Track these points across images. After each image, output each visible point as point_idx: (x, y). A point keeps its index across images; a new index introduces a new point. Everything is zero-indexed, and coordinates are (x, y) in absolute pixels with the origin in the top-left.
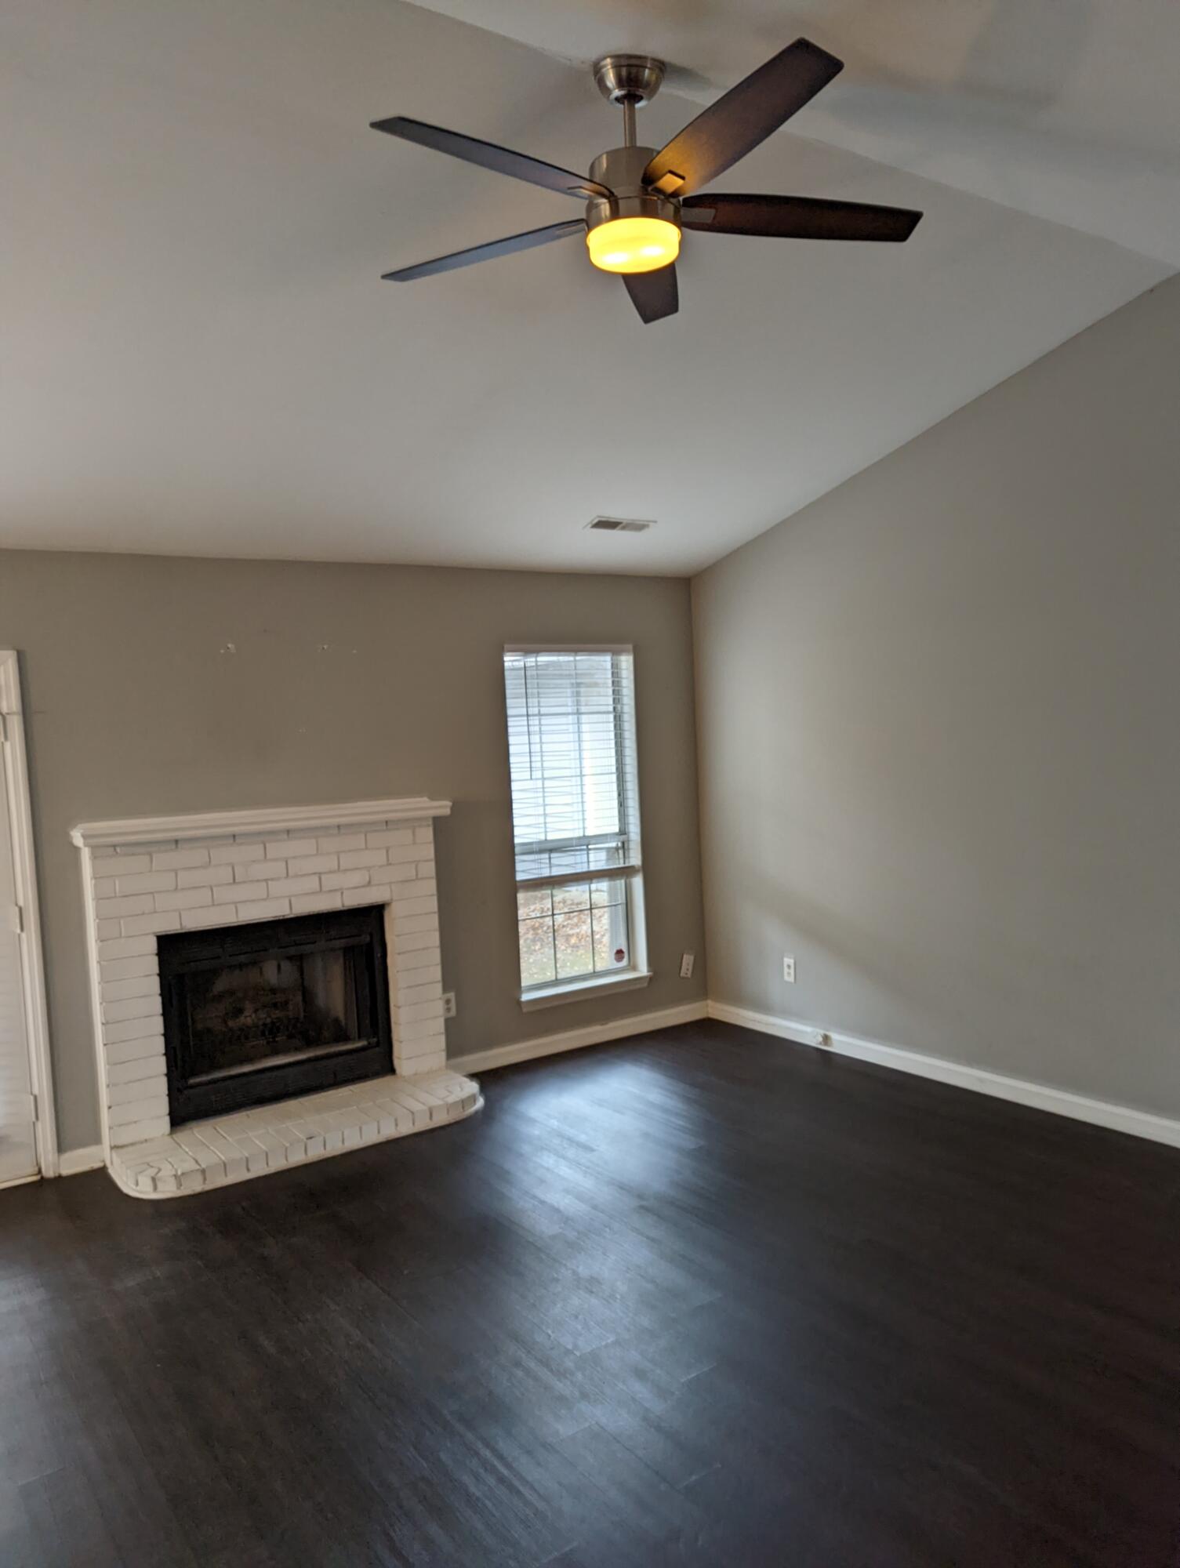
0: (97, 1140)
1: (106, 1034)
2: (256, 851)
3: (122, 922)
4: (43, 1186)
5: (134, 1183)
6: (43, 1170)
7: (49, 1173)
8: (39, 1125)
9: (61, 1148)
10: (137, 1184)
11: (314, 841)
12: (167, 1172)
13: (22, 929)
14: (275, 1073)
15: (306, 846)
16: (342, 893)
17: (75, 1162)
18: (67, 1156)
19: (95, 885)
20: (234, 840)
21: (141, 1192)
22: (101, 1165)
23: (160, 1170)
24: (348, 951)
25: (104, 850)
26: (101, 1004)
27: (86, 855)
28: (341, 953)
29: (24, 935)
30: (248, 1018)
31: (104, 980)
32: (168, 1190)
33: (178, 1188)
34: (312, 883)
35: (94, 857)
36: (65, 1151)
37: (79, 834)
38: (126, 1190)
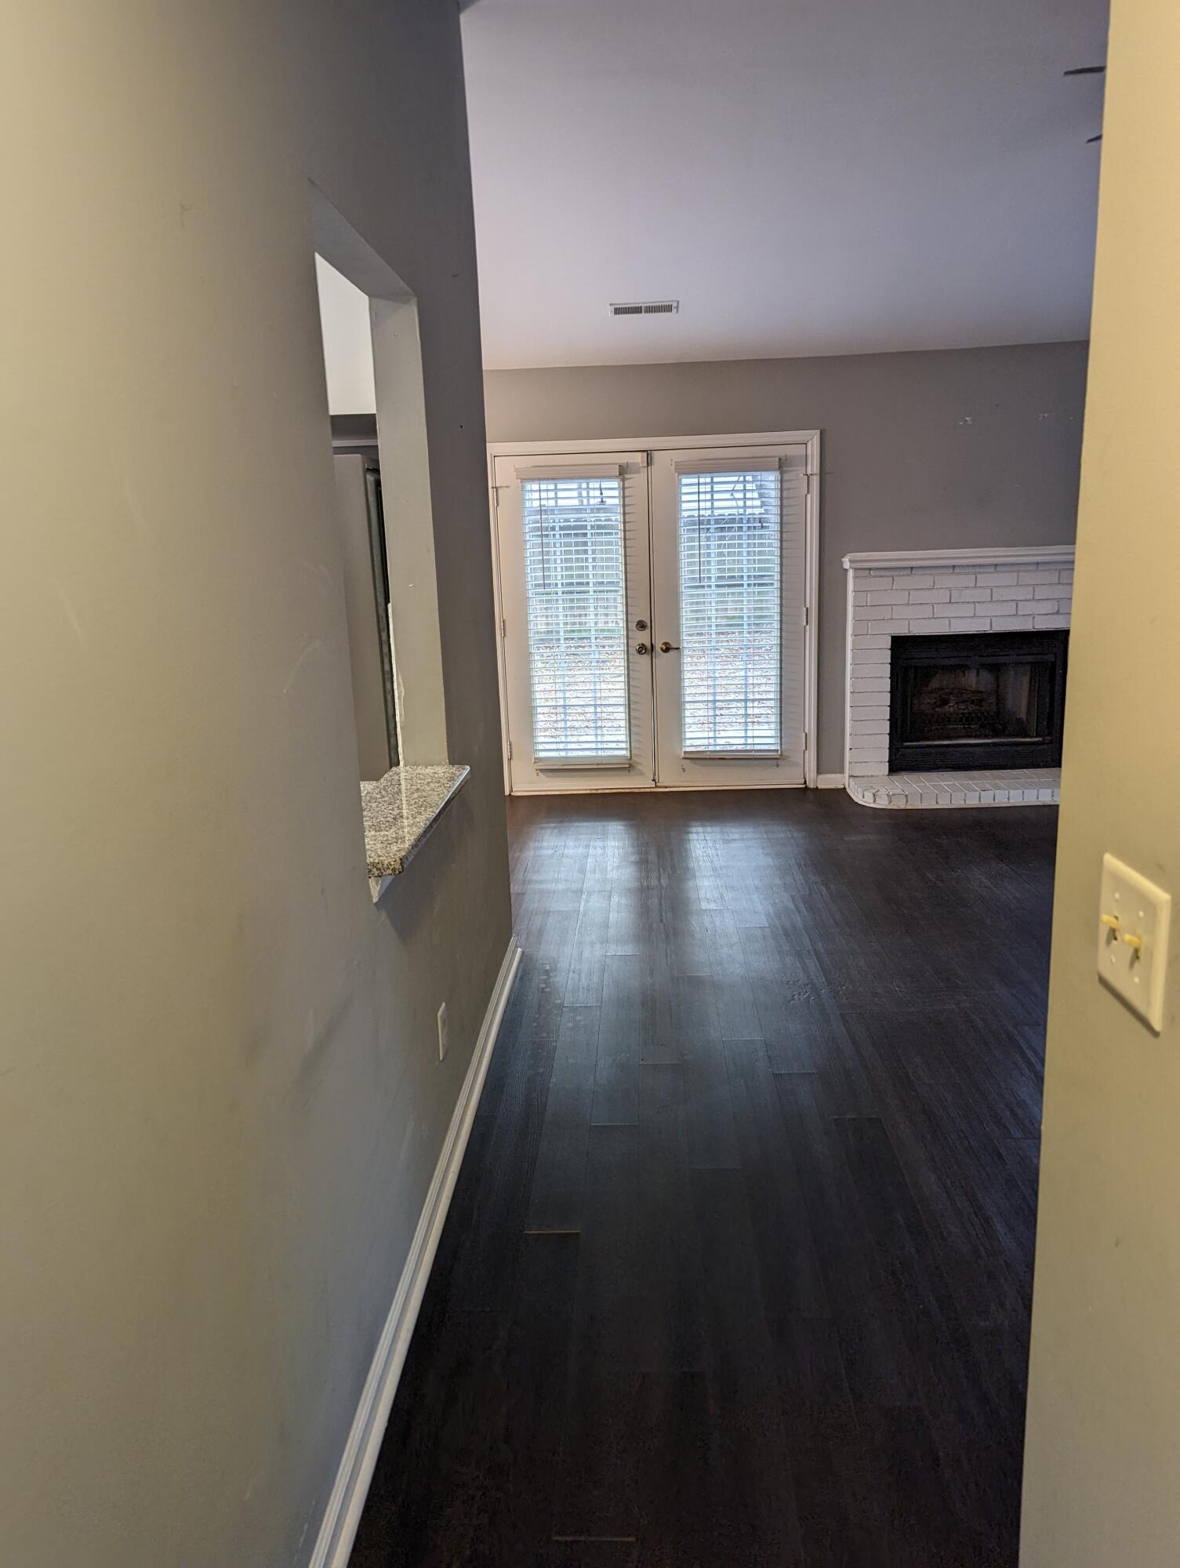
0: (842, 771)
1: (852, 700)
2: (969, 580)
3: (869, 624)
4: (804, 791)
5: (862, 796)
6: (807, 782)
7: (811, 785)
8: (807, 752)
9: (819, 772)
10: (863, 797)
11: (1015, 574)
12: (883, 792)
13: (807, 624)
14: (966, 749)
15: (1008, 578)
16: (1034, 618)
17: (828, 781)
18: (820, 777)
19: (854, 596)
20: (954, 570)
21: (865, 802)
22: (842, 787)
23: (878, 791)
24: (1034, 665)
25: (862, 571)
26: (851, 678)
27: (851, 574)
28: (1028, 668)
29: (808, 627)
30: (950, 708)
31: (854, 664)
32: (882, 803)
33: (889, 804)
34: (1010, 608)
35: (855, 577)
36: (821, 774)
37: (847, 560)
38: (856, 800)
